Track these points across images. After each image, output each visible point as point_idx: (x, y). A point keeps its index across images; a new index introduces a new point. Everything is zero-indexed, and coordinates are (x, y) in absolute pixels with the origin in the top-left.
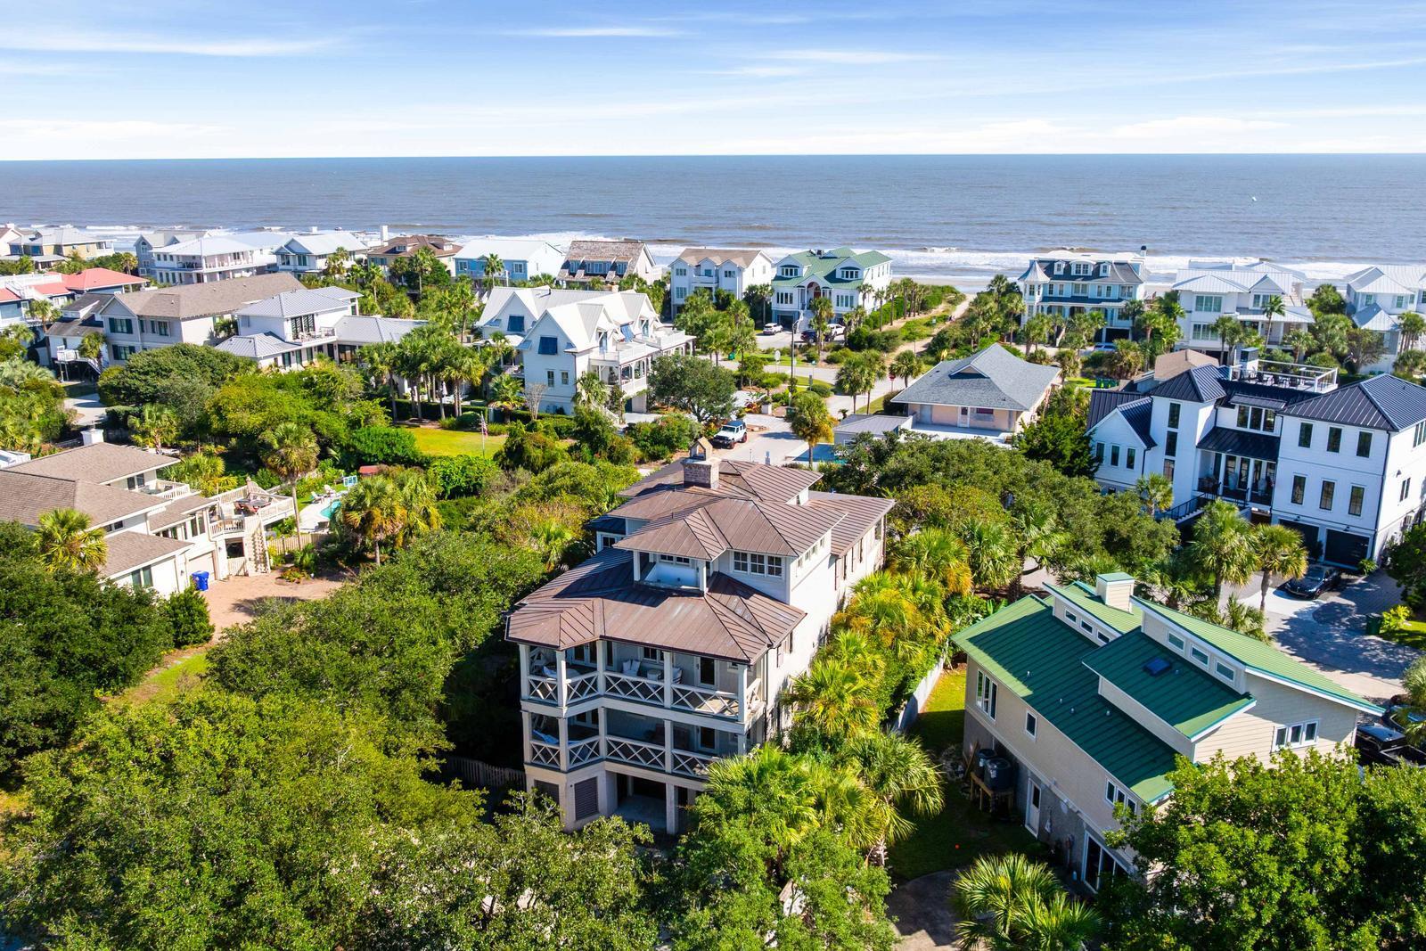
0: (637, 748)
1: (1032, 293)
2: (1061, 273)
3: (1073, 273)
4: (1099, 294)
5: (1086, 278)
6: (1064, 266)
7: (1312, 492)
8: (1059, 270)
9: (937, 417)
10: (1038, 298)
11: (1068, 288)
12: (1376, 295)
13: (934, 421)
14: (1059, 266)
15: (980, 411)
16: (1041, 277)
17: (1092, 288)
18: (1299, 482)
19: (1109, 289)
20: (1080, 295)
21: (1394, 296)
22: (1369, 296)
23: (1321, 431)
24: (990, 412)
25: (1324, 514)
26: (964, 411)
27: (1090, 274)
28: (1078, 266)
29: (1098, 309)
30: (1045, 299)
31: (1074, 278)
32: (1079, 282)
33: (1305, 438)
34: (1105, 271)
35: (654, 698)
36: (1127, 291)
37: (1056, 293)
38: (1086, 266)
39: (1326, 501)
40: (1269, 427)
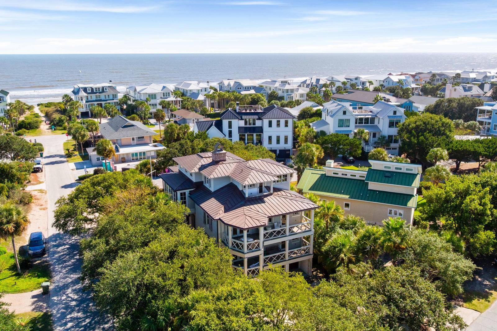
1: (82, 100)
2: (90, 91)
3: (95, 91)
4: (105, 98)
5: (100, 93)
6: (90, 89)
7: (274, 140)
8: (89, 90)
9: (124, 143)
10: (84, 101)
11: (94, 97)
12: (192, 90)
14: (89, 89)
15: (139, 138)
16: (83, 94)
17: (102, 96)
18: (270, 138)
19: (109, 96)
20: (98, 99)
21: (197, 90)
22: (191, 91)
23: (274, 122)
24: (143, 137)
25: (278, 145)
26: (133, 139)
27: (101, 91)
28: (96, 89)
29: (106, 103)
30: (87, 102)
31: (96, 93)
32: (98, 94)
33: (270, 125)
34: (106, 90)
36: (115, 96)
37: (90, 99)
38: (99, 88)
39: (278, 142)
40: (254, 124)
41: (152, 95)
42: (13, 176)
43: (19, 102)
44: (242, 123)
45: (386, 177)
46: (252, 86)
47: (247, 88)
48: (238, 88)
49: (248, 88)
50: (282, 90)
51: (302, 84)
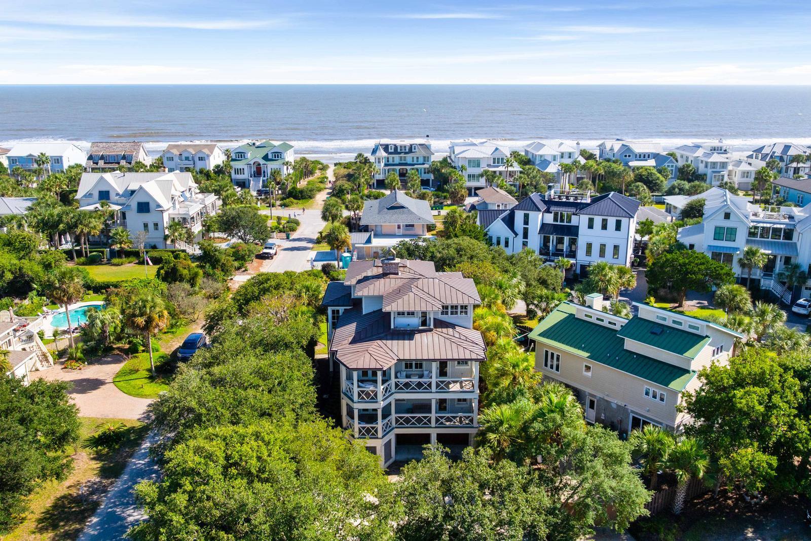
0: (413, 418)
1: (379, 162)
2: (393, 151)
3: (399, 150)
4: (413, 161)
5: (406, 153)
6: (393, 147)
7: (596, 250)
8: (391, 149)
9: (385, 231)
10: (382, 165)
11: (397, 158)
12: (544, 155)
13: (383, 233)
14: (391, 147)
15: (407, 226)
16: (382, 153)
17: (409, 158)
18: (589, 246)
19: (418, 158)
20: (403, 162)
21: (552, 155)
22: (541, 156)
23: (598, 221)
24: (413, 226)
25: (602, 260)
26: (399, 227)
27: (407, 150)
28: (401, 147)
29: (413, 169)
30: (386, 165)
31: (400, 153)
32: (402, 155)
33: (591, 226)
34: (415, 149)
35: (426, 388)
36: (426, 159)
37: (391, 162)
38: (405, 147)
39: (602, 253)
40: (570, 221)
41: (474, 161)
42: (218, 261)
43: (304, 159)
44: (549, 219)
45: (653, 333)
46: (652, 153)
47: (642, 156)
48: (626, 156)
49: (644, 157)
50: (704, 163)
51: (755, 154)
